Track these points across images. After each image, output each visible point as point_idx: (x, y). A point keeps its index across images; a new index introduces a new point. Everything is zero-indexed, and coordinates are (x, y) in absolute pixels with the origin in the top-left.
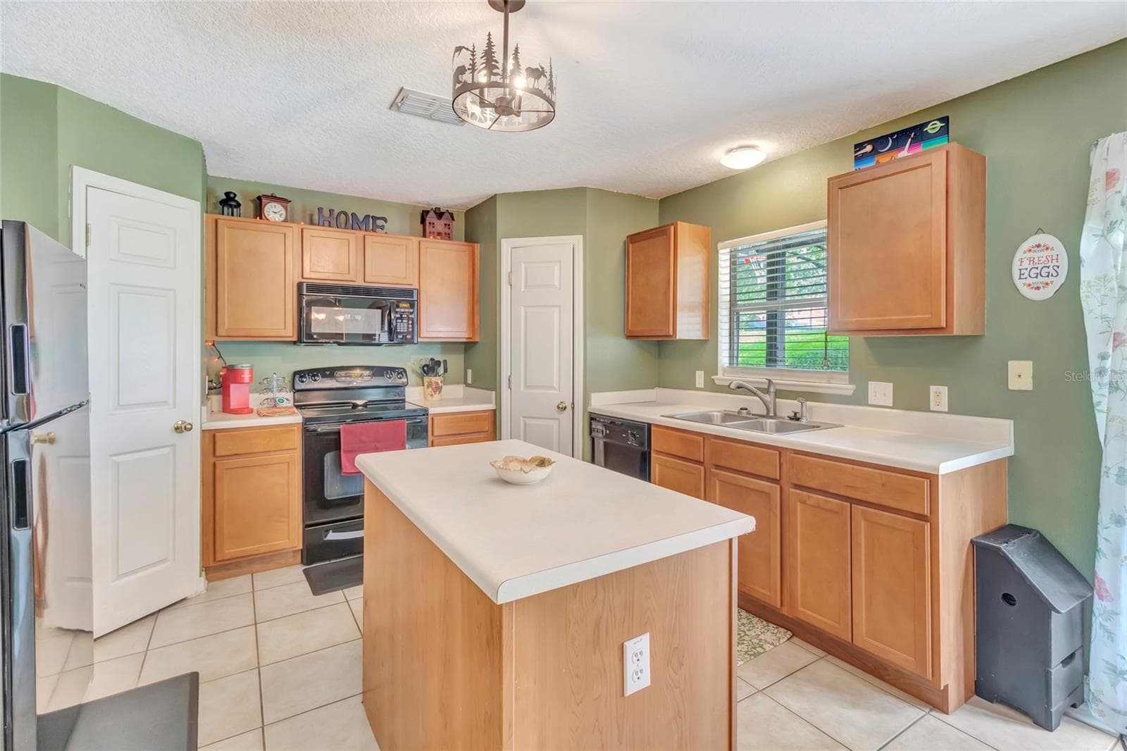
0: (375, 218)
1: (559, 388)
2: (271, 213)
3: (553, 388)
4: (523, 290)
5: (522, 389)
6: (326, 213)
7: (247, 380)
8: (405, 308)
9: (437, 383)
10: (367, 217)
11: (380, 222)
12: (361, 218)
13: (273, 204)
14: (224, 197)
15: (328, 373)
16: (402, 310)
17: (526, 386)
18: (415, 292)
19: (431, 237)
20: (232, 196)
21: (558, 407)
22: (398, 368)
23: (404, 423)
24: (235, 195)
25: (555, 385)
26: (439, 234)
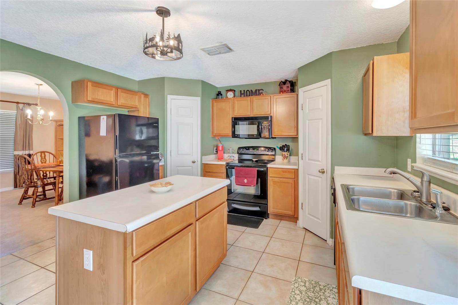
0: (259, 90)
1: (322, 161)
2: (230, 96)
3: (319, 161)
4: (307, 112)
5: (307, 160)
6: (243, 92)
7: (221, 149)
8: (266, 124)
9: (285, 155)
10: (256, 90)
11: (261, 91)
12: (254, 91)
13: (230, 92)
14: (218, 93)
15: (247, 148)
16: (265, 125)
17: (309, 160)
18: (270, 117)
19: (281, 93)
20: (220, 92)
21: (319, 172)
22: (272, 148)
23: (255, 169)
24: (221, 92)
25: (320, 160)
26: (285, 91)
